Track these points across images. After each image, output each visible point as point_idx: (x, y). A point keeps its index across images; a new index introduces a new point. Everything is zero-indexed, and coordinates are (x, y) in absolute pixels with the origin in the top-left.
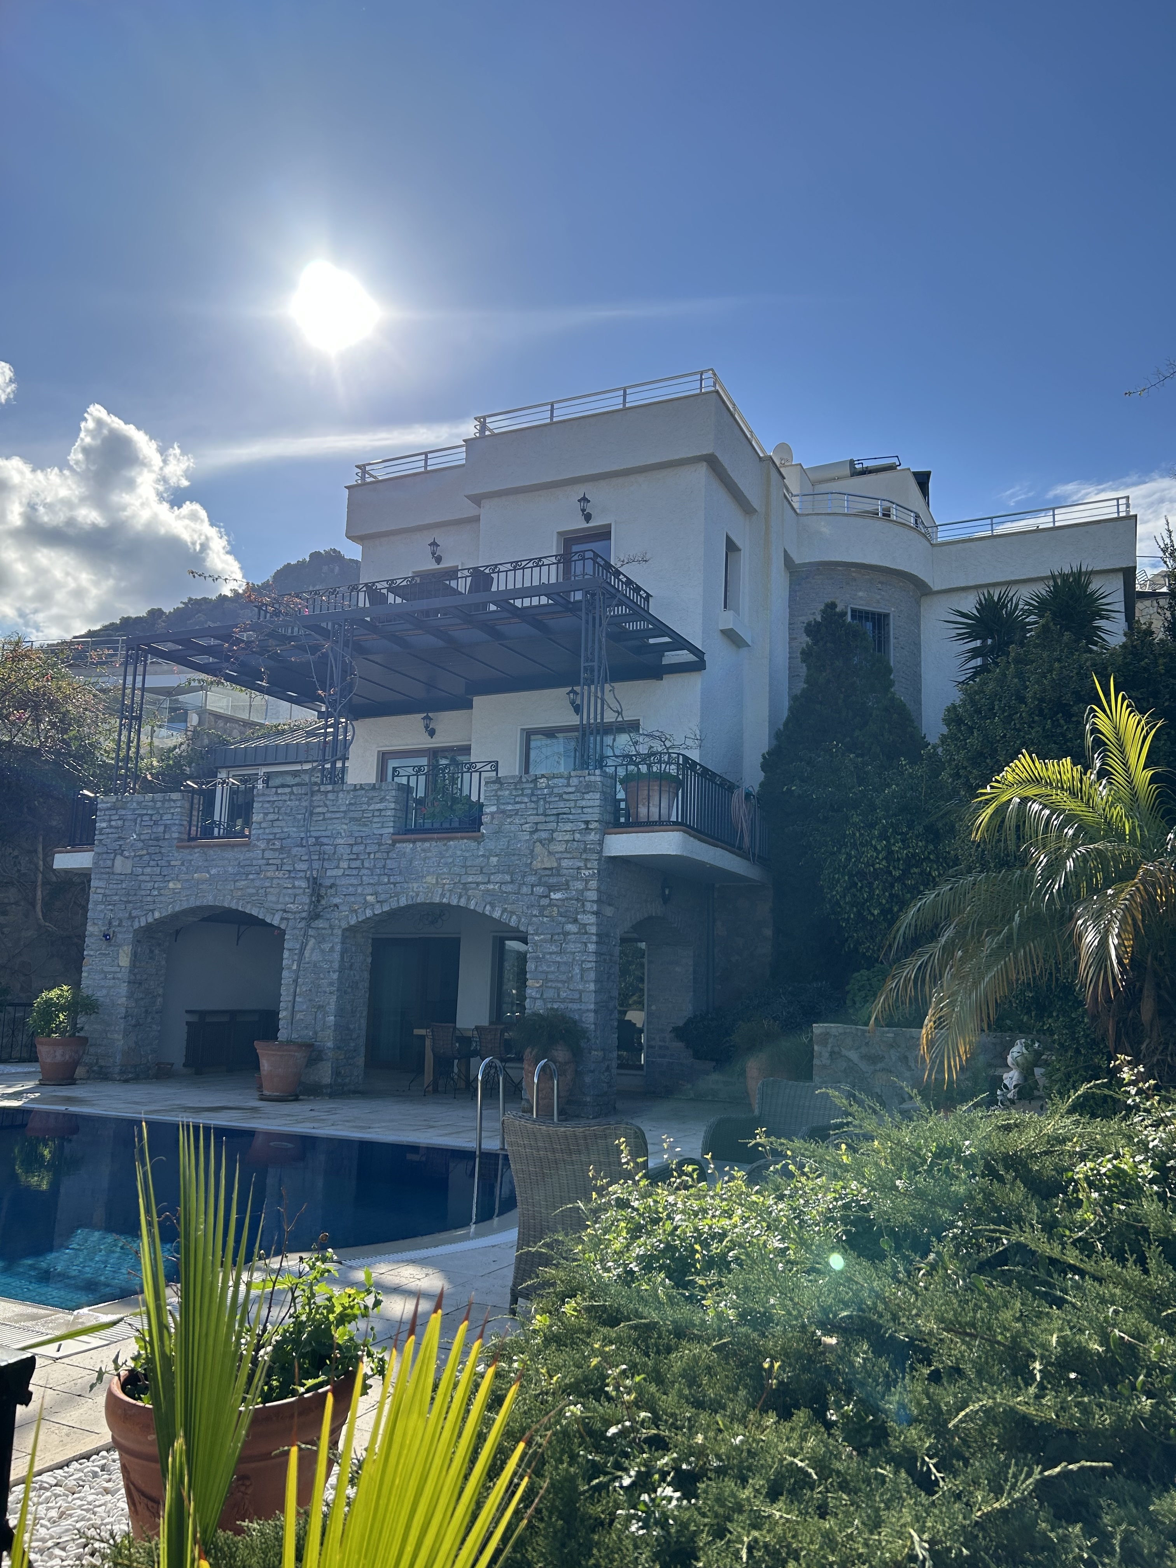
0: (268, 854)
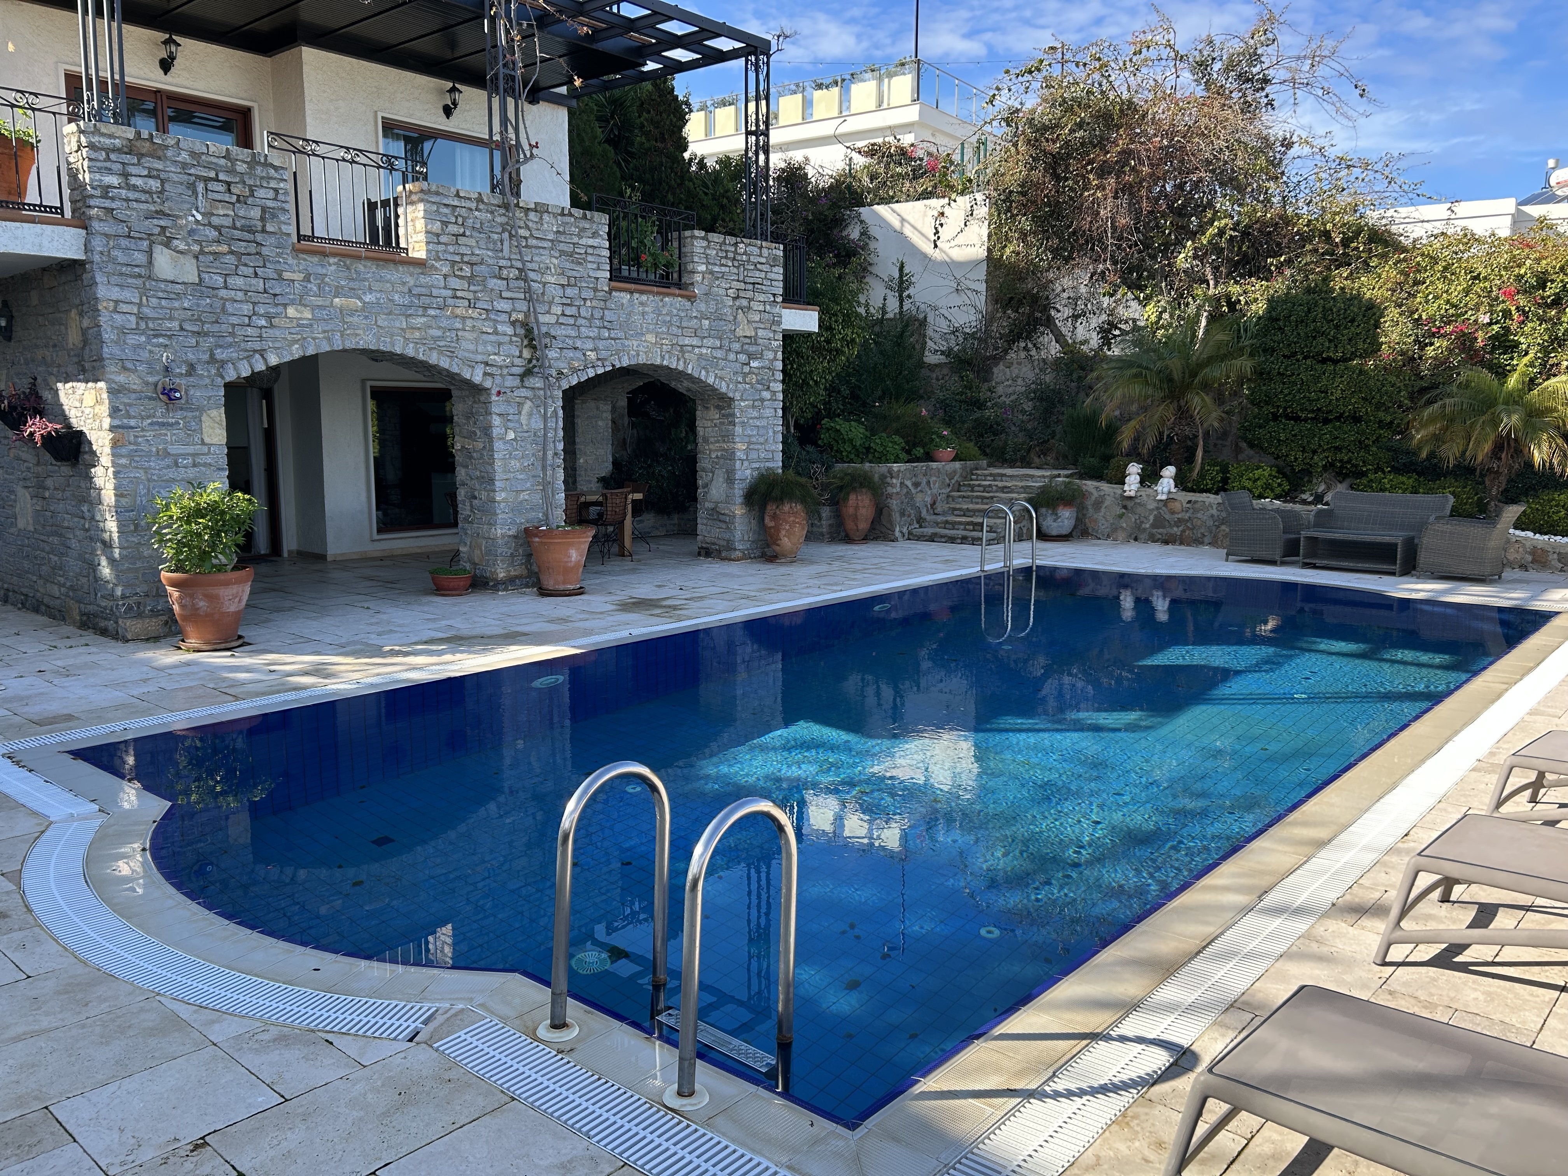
0: (454, 283)
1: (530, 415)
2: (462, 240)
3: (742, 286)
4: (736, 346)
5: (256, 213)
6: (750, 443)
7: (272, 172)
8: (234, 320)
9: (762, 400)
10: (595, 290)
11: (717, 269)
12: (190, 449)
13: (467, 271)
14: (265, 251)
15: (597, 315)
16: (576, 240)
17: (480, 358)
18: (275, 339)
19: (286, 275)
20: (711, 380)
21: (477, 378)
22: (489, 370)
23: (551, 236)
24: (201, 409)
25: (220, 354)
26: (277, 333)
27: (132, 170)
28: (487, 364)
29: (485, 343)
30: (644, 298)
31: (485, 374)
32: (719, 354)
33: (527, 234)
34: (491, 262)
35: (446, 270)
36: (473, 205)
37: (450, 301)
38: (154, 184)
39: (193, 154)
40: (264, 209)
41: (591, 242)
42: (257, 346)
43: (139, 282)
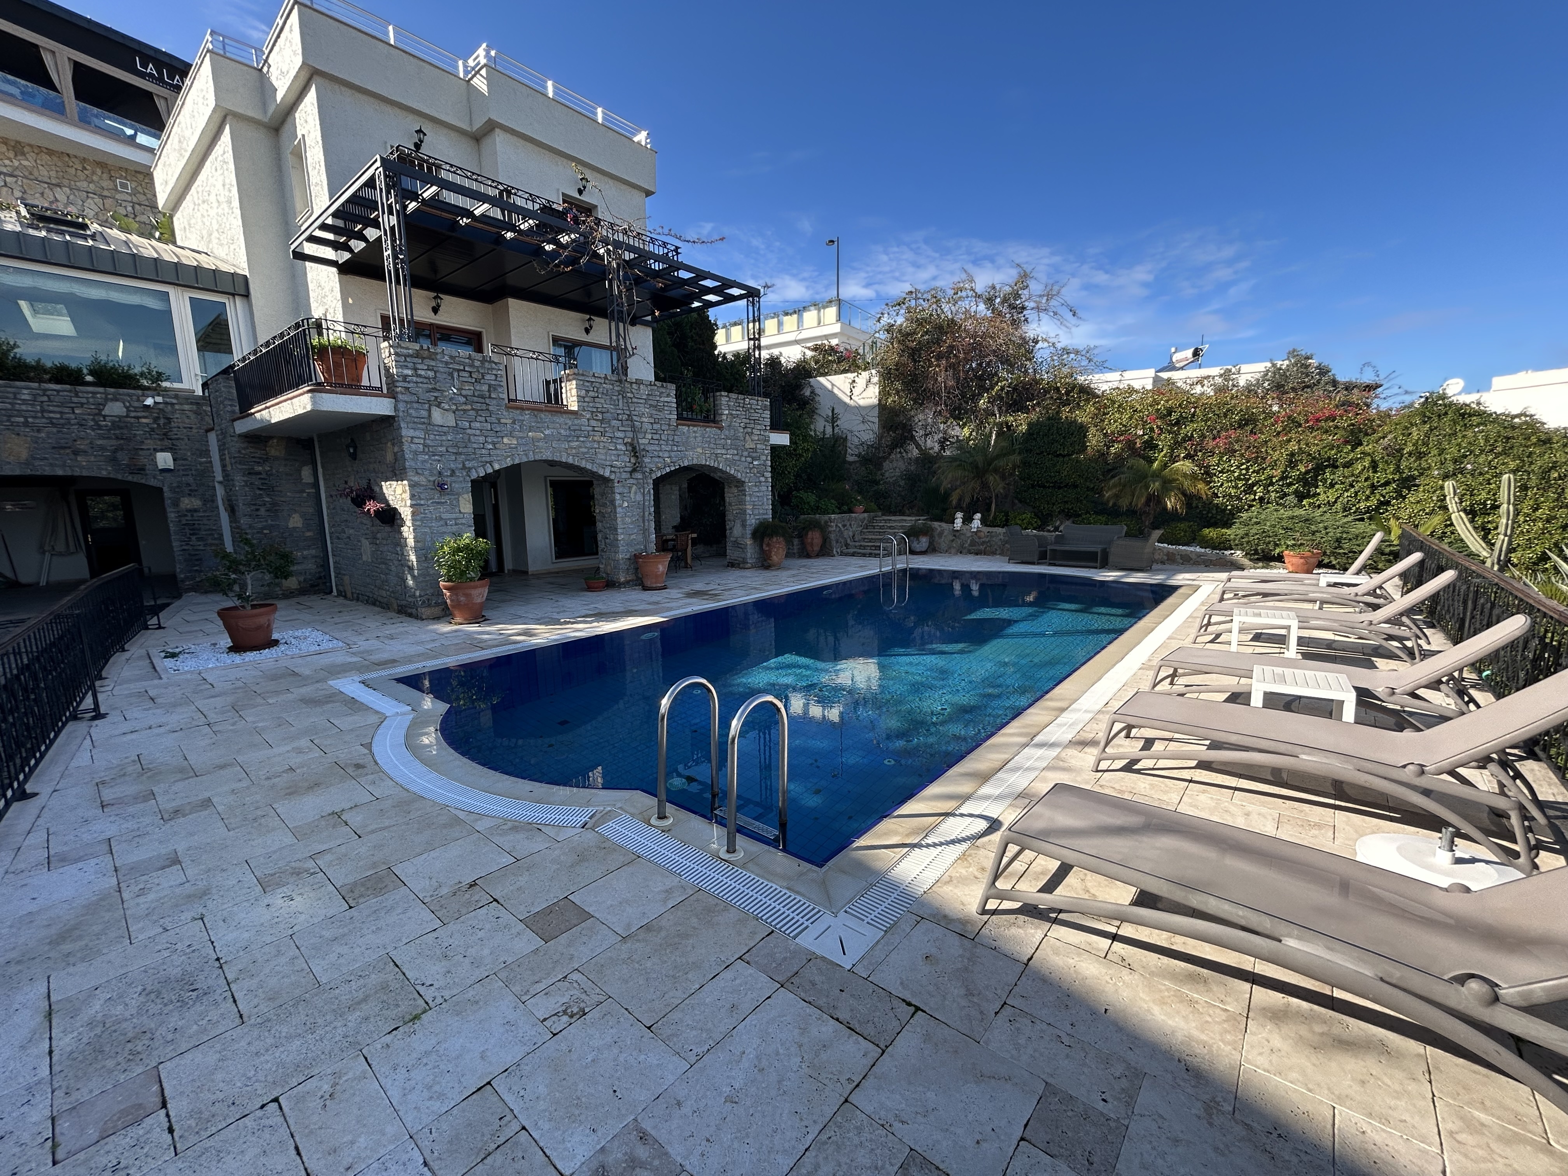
0: (594, 423)
1: (636, 493)
2: (597, 400)
3: (748, 421)
4: (745, 453)
5: (485, 388)
6: (754, 505)
7: (494, 365)
8: (475, 446)
9: (760, 482)
10: (669, 425)
11: (734, 412)
12: (454, 516)
13: (600, 416)
14: (491, 408)
15: (671, 439)
16: (658, 398)
17: (608, 463)
18: (497, 455)
19: (503, 421)
20: (732, 472)
21: (607, 474)
22: (613, 469)
23: (644, 397)
24: (459, 494)
25: (468, 464)
26: (498, 452)
27: (419, 366)
28: (612, 466)
29: (611, 455)
30: (695, 429)
31: (611, 472)
32: (736, 458)
33: (632, 396)
34: (612, 411)
35: (588, 416)
36: (603, 381)
37: (591, 433)
38: (431, 374)
39: (451, 357)
40: (490, 386)
41: (666, 399)
42: (488, 459)
43: (424, 426)
